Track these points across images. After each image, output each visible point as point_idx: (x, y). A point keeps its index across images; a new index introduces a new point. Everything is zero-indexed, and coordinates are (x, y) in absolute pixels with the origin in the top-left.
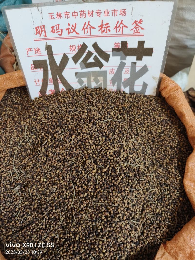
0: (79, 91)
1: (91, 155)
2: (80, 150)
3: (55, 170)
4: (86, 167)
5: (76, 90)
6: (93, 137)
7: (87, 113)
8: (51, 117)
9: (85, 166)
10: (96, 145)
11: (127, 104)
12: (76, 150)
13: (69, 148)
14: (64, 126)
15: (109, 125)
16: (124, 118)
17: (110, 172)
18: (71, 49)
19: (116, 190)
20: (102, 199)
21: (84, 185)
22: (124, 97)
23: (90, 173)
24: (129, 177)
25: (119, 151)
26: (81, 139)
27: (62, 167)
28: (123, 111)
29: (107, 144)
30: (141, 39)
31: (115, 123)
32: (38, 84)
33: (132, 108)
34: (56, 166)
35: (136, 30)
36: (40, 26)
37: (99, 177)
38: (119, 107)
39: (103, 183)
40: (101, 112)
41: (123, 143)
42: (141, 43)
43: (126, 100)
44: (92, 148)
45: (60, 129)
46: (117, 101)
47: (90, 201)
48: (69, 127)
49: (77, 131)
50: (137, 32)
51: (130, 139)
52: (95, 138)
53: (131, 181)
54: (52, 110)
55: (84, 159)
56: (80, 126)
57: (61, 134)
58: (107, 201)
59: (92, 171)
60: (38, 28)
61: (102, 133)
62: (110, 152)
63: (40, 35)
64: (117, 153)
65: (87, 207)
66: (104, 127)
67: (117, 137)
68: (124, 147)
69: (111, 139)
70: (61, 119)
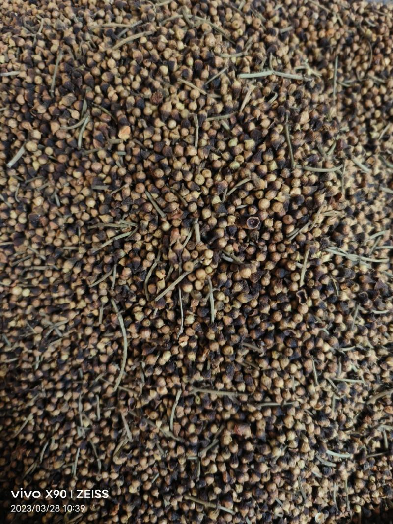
1: (193, 208)
2: (150, 188)
3: (59, 261)
4: (172, 255)
6: (206, 136)
7: (184, 41)
8: (42, 56)
9: (167, 253)
10: (215, 172)
11: (337, 31)
12: (133, 188)
13: (108, 180)
14: (89, 89)
15: (271, 95)
17: (266, 282)
19: (283, 351)
20: (228, 380)
21: (160, 323)
23: (185, 281)
24: (338, 303)
25: (310, 198)
26: (154, 143)
27: (82, 251)
28: (323, 53)
29: (264, 169)
31: (294, 87)
34: (63, 245)
37: (221, 297)
38: (308, 36)
39: (234, 320)
40: (241, 44)
41: (324, 167)
43: (334, 14)
44: (200, 180)
45: (73, 104)
46: (300, 14)
47: (181, 381)
48: (109, 95)
49: (142, 110)
51: (349, 157)
52: (214, 140)
53: (345, 321)
54: (48, 32)
55: (166, 226)
56: (154, 90)
57: (77, 121)
58: (246, 385)
59: (194, 272)
61: (241, 121)
62: (273, 202)
64: (300, 208)
65: (170, 397)
66: (250, 101)
67: (302, 142)
68: (329, 184)
69: (279, 148)
70: (80, 63)
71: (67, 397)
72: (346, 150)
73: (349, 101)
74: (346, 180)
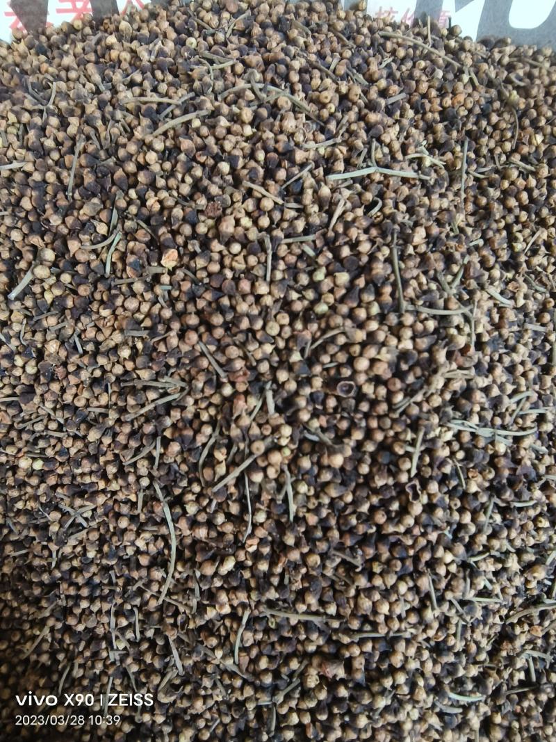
1: (264, 367)
2: (205, 337)
3: (83, 427)
4: (235, 432)
6: (282, 266)
7: (252, 124)
8: (56, 139)
9: (229, 428)
10: (294, 316)
11: (469, 95)
12: (181, 336)
13: (148, 323)
14: (120, 194)
15: (374, 204)
16: (449, 167)
17: (365, 469)
19: (388, 562)
20: (312, 600)
21: (220, 519)
23: (253, 467)
24: (464, 496)
25: (426, 355)
26: (210, 275)
27: (113, 415)
28: (448, 130)
29: (362, 314)
31: (405, 190)
34: (87, 406)
37: (303, 488)
38: (428, 106)
39: (321, 521)
40: (332, 126)
41: (446, 308)
43: (465, 69)
44: (273, 329)
45: (98, 213)
46: (417, 73)
47: (249, 597)
48: (149, 203)
49: (194, 226)
51: (482, 287)
52: (293, 270)
53: (473, 520)
54: (63, 104)
55: (228, 390)
56: (211, 198)
57: (105, 238)
58: (338, 606)
59: (266, 454)
61: (331, 245)
62: (373, 361)
64: (411, 368)
65: (234, 616)
66: (344, 213)
67: (415, 272)
68: (453, 331)
69: (383, 284)
70: (109, 155)
71: (95, 608)
72: (478, 279)
73: (484, 201)
74: (477, 323)
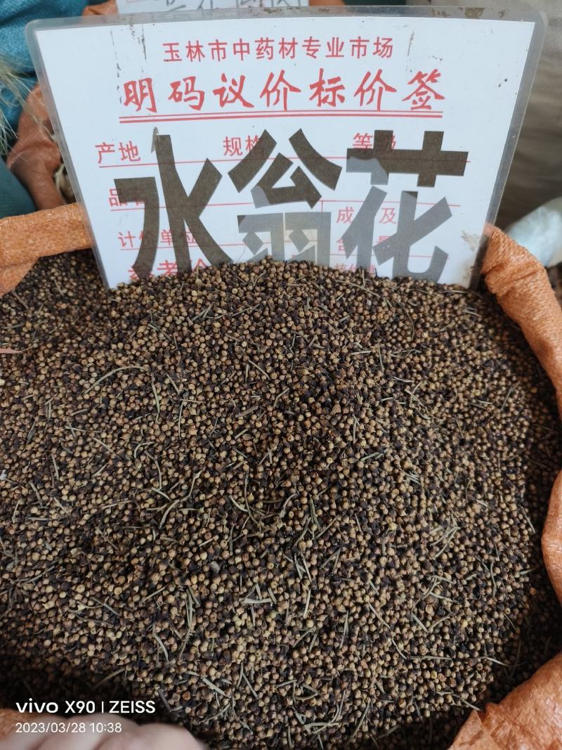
0: (249, 269)
5: (239, 267)
18: (228, 149)
22: (379, 289)
30: (434, 126)
32: (128, 246)
33: (401, 324)
35: (421, 100)
36: (137, 80)
42: (433, 139)
43: (384, 299)
46: (356, 304)
50: (423, 106)
60: (131, 87)
63: (137, 107)
